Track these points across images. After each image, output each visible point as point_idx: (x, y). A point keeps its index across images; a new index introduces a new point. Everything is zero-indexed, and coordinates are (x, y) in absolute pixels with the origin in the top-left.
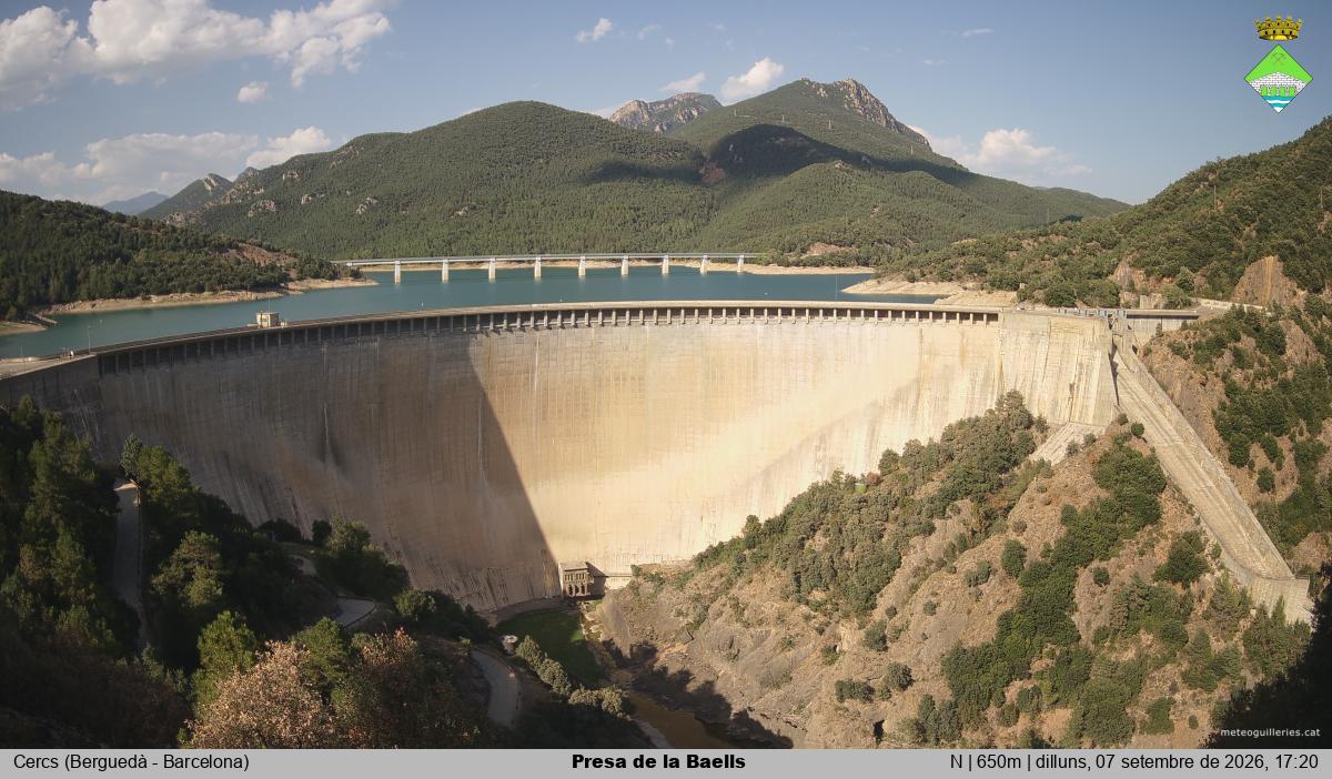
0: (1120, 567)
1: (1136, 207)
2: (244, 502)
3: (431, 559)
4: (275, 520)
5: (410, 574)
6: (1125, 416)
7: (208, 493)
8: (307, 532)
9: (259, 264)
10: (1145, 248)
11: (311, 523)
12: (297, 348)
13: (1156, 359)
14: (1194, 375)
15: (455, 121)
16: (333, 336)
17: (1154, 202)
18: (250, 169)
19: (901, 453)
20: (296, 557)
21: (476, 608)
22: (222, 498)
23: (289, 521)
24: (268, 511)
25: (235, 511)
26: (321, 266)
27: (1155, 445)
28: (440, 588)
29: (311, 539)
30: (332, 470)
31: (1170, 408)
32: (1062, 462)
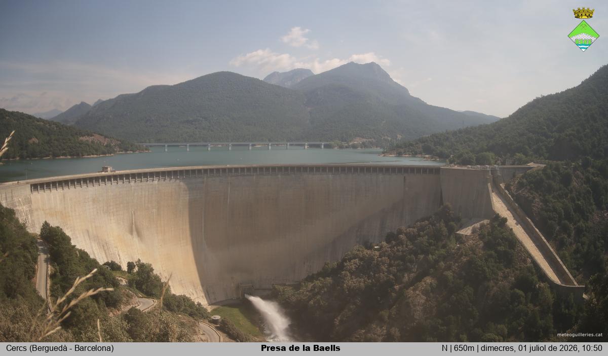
0: (496, 284)
1: (503, 119)
2: (96, 252)
3: (181, 280)
4: (110, 262)
5: (171, 287)
6: (499, 214)
7: (79, 248)
8: (125, 268)
9: (103, 144)
10: (508, 137)
11: (127, 263)
12: (120, 182)
13: (512, 188)
14: (530, 195)
15: (193, 80)
16: (136, 178)
17: (511, 117)
18: (99, 100)
19: (396, 233)
20: (119, 279)
21: (202, 304)
22: (85, 251)
23: (116, 262)
24: (107, 257)
25: (92, 257)
26: (131, 146)
27: (513, 227)
28: (185, 294)
29: (126, 270)
30: (136, 239)
31: (519, 210)
32: (470, 236)
